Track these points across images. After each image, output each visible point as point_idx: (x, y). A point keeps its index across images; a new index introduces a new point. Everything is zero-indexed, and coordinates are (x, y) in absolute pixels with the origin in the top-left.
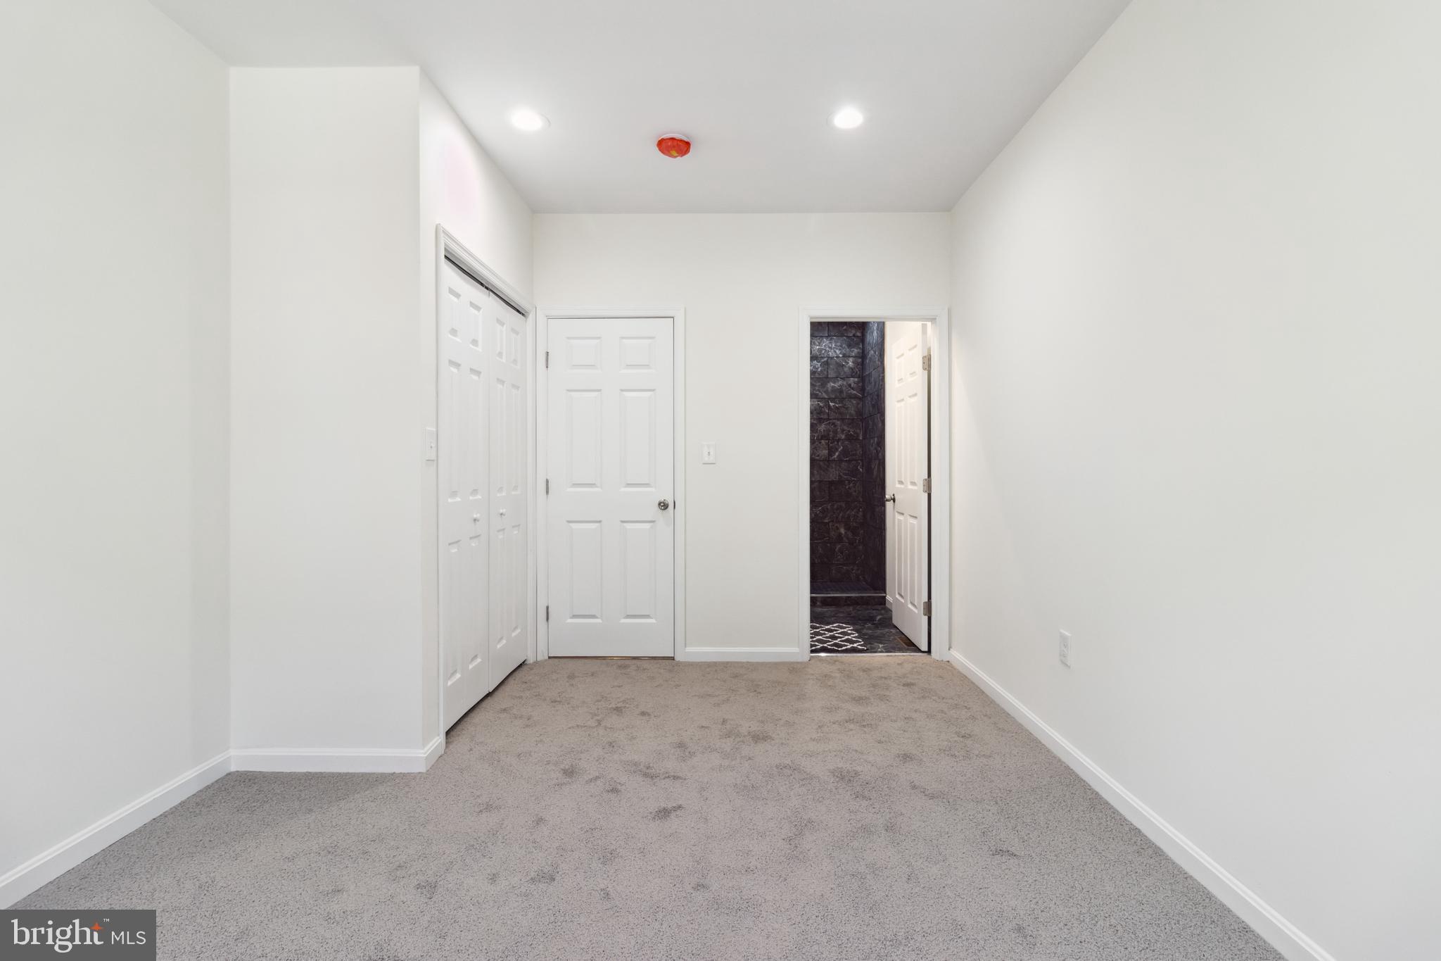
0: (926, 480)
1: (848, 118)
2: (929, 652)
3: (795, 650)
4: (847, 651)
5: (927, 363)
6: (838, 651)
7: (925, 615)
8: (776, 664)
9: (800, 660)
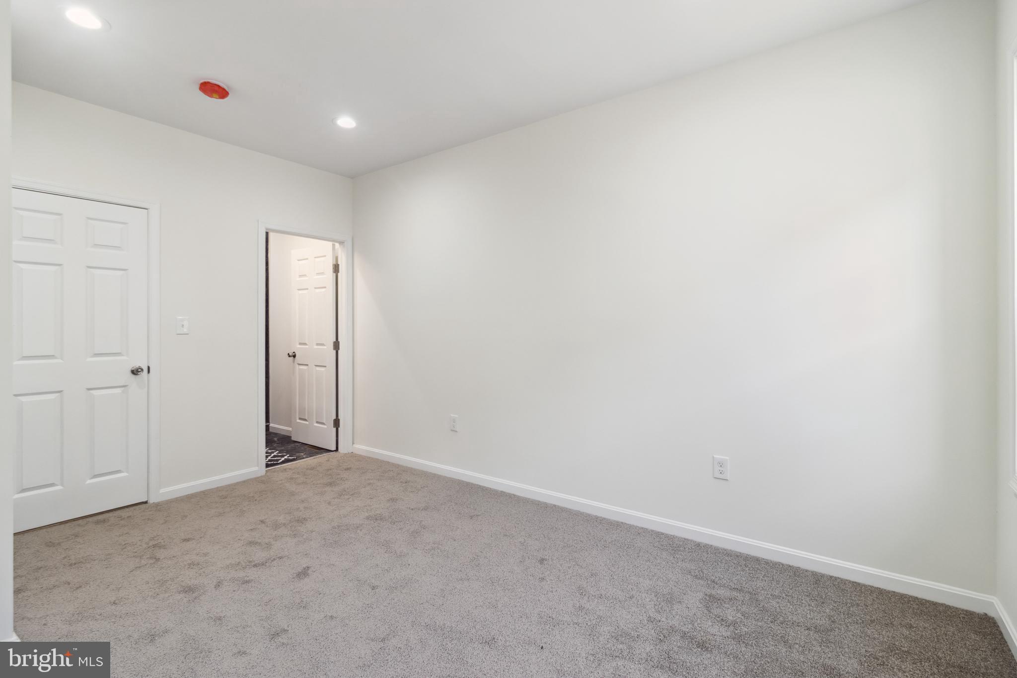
0: (335, 342)
1: (346, 122)
2: (337, 450)
3: (256, 469)
4: (283, 462)
5: (336, 268)
6: (278, 463)
7: (334, 427)
8: (244, 482)
9: (259, 475)
